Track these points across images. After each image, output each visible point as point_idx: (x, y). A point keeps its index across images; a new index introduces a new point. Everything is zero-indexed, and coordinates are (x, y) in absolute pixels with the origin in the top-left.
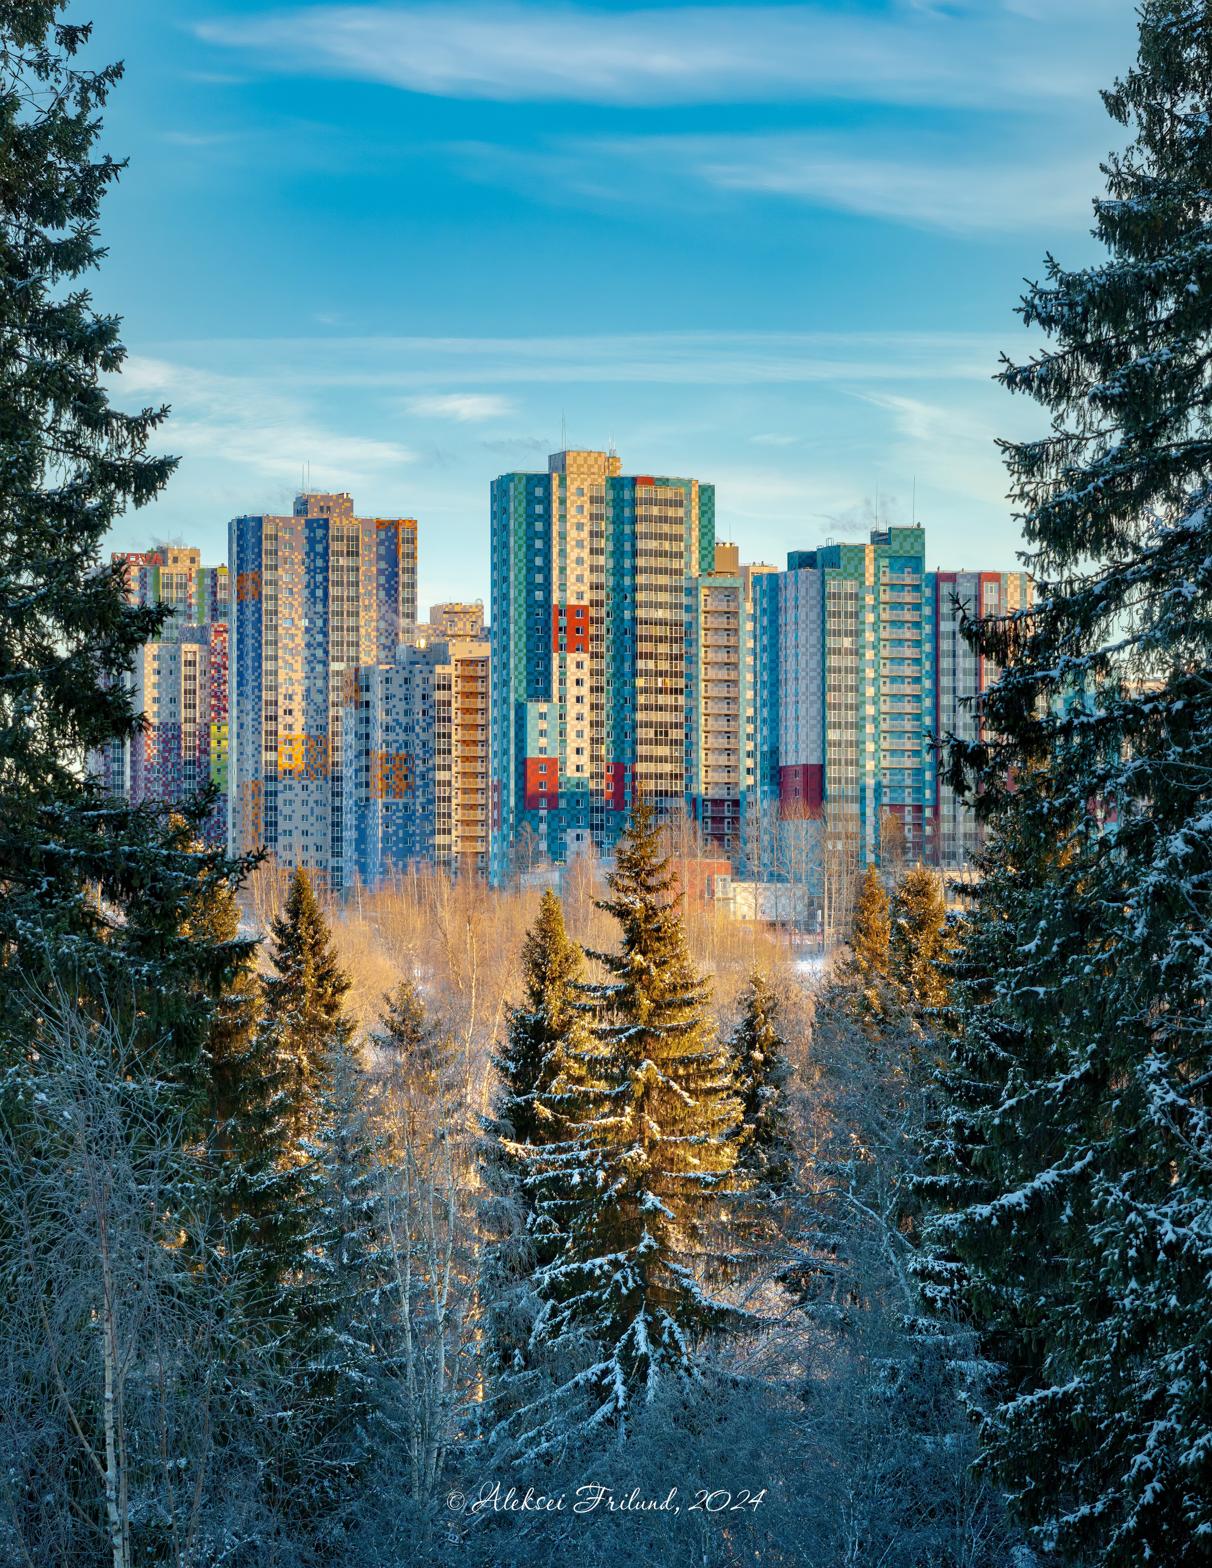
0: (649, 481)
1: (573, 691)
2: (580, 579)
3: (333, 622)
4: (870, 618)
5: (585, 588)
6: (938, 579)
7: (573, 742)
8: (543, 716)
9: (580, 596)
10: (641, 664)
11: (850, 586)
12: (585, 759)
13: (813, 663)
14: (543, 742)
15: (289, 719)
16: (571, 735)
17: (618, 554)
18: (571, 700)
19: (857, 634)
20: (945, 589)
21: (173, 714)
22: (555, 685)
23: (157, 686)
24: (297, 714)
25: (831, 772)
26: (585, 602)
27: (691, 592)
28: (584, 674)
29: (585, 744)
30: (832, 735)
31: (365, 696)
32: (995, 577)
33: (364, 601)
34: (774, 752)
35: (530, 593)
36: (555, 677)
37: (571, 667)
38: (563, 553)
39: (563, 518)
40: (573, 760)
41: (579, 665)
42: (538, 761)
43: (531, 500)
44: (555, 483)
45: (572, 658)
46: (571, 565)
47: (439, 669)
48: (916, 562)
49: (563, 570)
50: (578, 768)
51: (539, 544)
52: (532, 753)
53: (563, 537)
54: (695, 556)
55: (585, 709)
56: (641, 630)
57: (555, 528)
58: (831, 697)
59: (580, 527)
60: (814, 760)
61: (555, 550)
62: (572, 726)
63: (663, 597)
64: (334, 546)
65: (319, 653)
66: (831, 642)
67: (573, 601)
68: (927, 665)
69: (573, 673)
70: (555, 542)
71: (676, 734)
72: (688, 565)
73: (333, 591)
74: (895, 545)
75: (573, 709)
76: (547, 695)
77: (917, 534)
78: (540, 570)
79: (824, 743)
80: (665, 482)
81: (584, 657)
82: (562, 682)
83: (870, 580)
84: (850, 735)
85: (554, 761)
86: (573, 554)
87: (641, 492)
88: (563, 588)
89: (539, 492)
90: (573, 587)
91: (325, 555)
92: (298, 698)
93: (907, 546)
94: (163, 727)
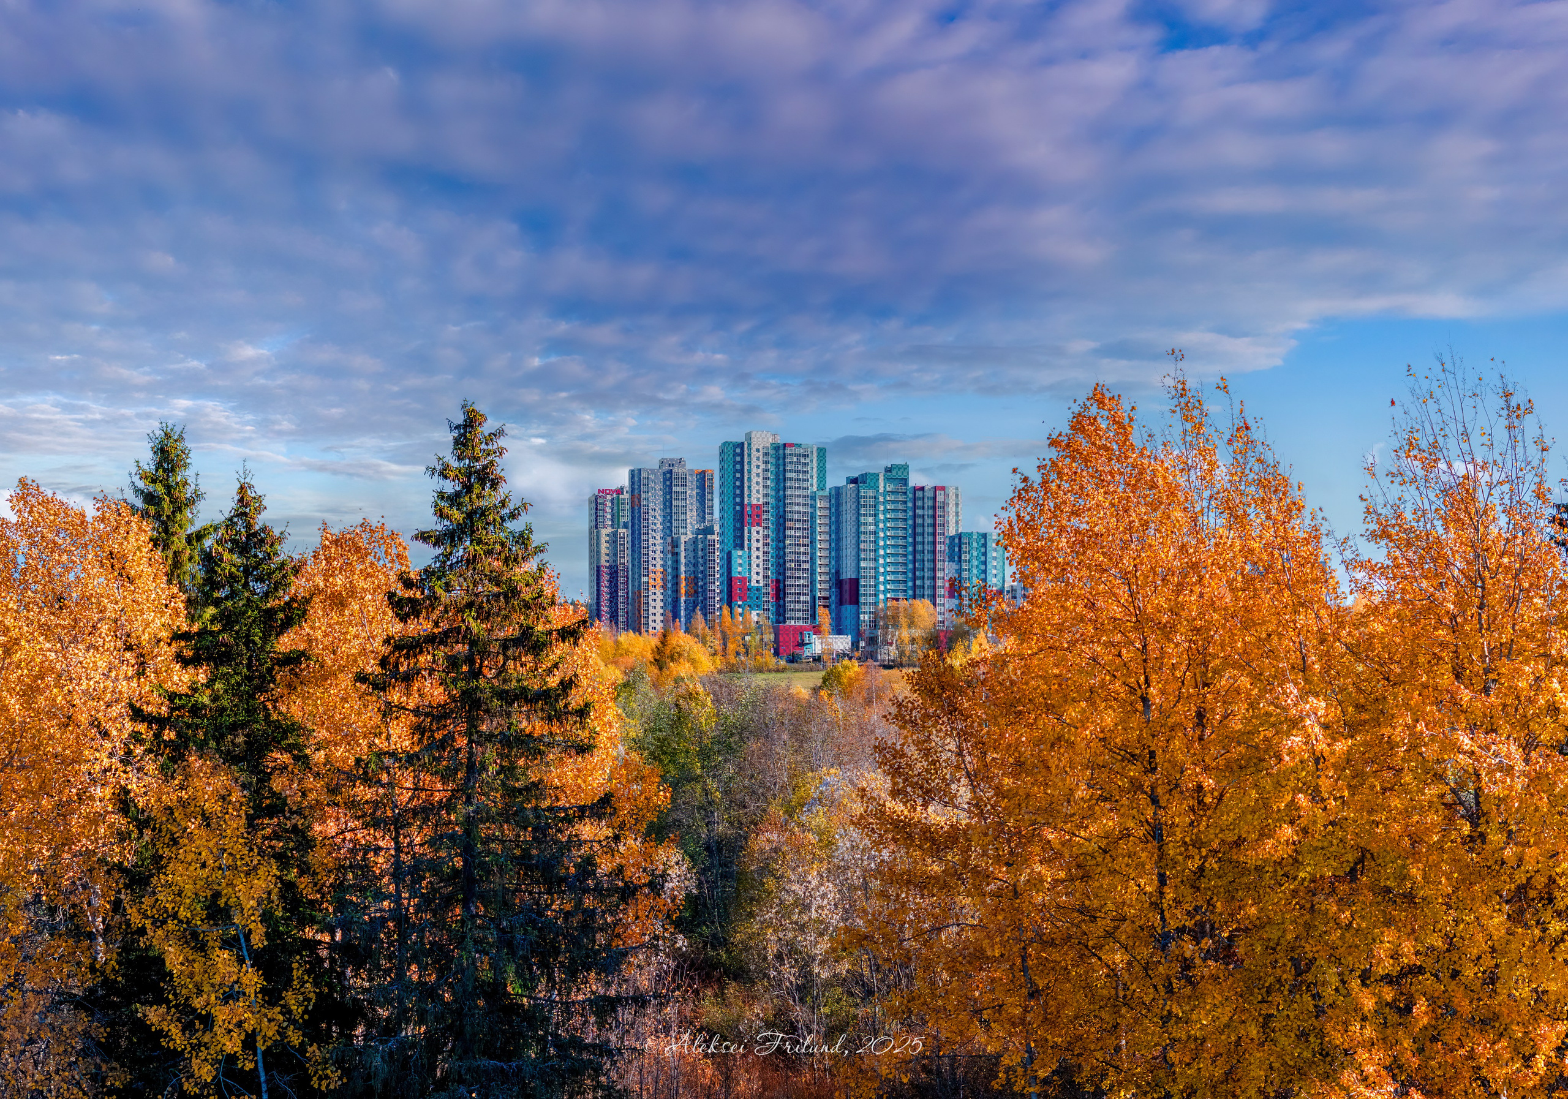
0: (792, 445)
1: (754, 545)
2: (758, 492)
3: (675, 517)
4: (882, 508)
5: (761, 496)
6: (915, 489)
7: (754, 569)
8: (740, 557)
9: (758, 499)
10: (788, 532)
11: (871, 493)
12: (760, 578)
13: (854, 530)
14: (740, 569)
15: (654, 562)
16: (754, 566)
17: (777, 480)
18: (753, 549)
19: (876, 515)
20: (919, 494)
21: (615, 561)
22: (746, 542)
23: (607, 548)
24: (658, 560)
25: (862, 582)
26: (761, 503)
27: (813, 498)
28: (760, 537)
29: (761, 570)
30: (863, 564)
31: (676, 550)
32: (943, 488)
33: (689, 507)
34: (838, 573)
35: (734, 498)
36: (746, 538)
37: (754, 534)
38: (749, 480)
39: (749, 462)
40: (754, 577)
41: (758, 532)
42: (738, 578)
43: (735, 454)
44: (746, 446)
45: (754, 529)
46: (753, 485)
47: (709, 537)
48: (905, 481)
49: (749, 487)
50: (757, 582)
51: (738, 475)
52: (734, 574)
53: (749, 472)
54: (815, 480)
55: (761, 554)
56: (789, 516)
57: (746, 467)
58: (862, 546)
59: (758, 467)
60: (854, 577)
61: (746, 478)
62: (754, 561)
63: (800, 500)
64: (675, 482)
65: (668, 532)
66: (862, 519)
67: (754, 502)
68: (910, 531)
69: (754, 536)
70: (746, 474)
71: (806, 566)
72: (812, 485)
73: (674, 503)
74: (894, 473)
75: (754, 553)
76: (742, 548)
77: (905, 468)
78: (739, 487)
79: (858, 568)
80: (799, 446)
81: (760, 529)
82: (749, 540)
83: (881, 490)
84: (871, 564)
85: (745, 578)
86: (754, 479)
87: (788, 451)
88: (749, 496)
89: (738, 450)
90: (754, 495)
91: (670, 487)
92: (658, 552)
93: (900, 473)
94: (610, 567)
